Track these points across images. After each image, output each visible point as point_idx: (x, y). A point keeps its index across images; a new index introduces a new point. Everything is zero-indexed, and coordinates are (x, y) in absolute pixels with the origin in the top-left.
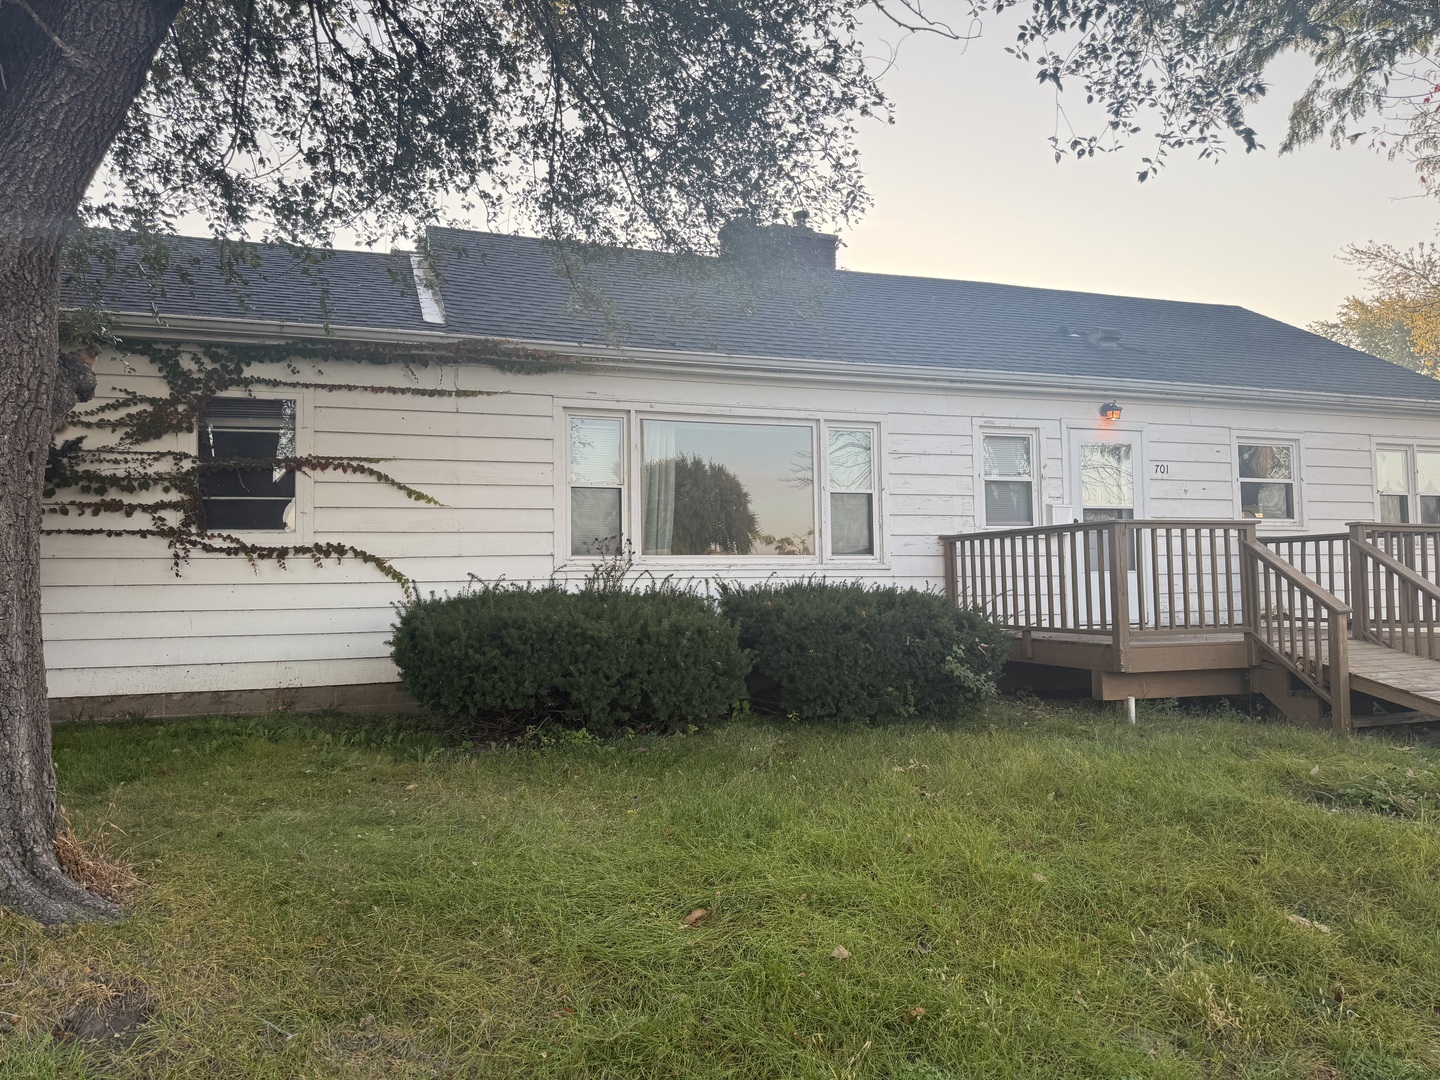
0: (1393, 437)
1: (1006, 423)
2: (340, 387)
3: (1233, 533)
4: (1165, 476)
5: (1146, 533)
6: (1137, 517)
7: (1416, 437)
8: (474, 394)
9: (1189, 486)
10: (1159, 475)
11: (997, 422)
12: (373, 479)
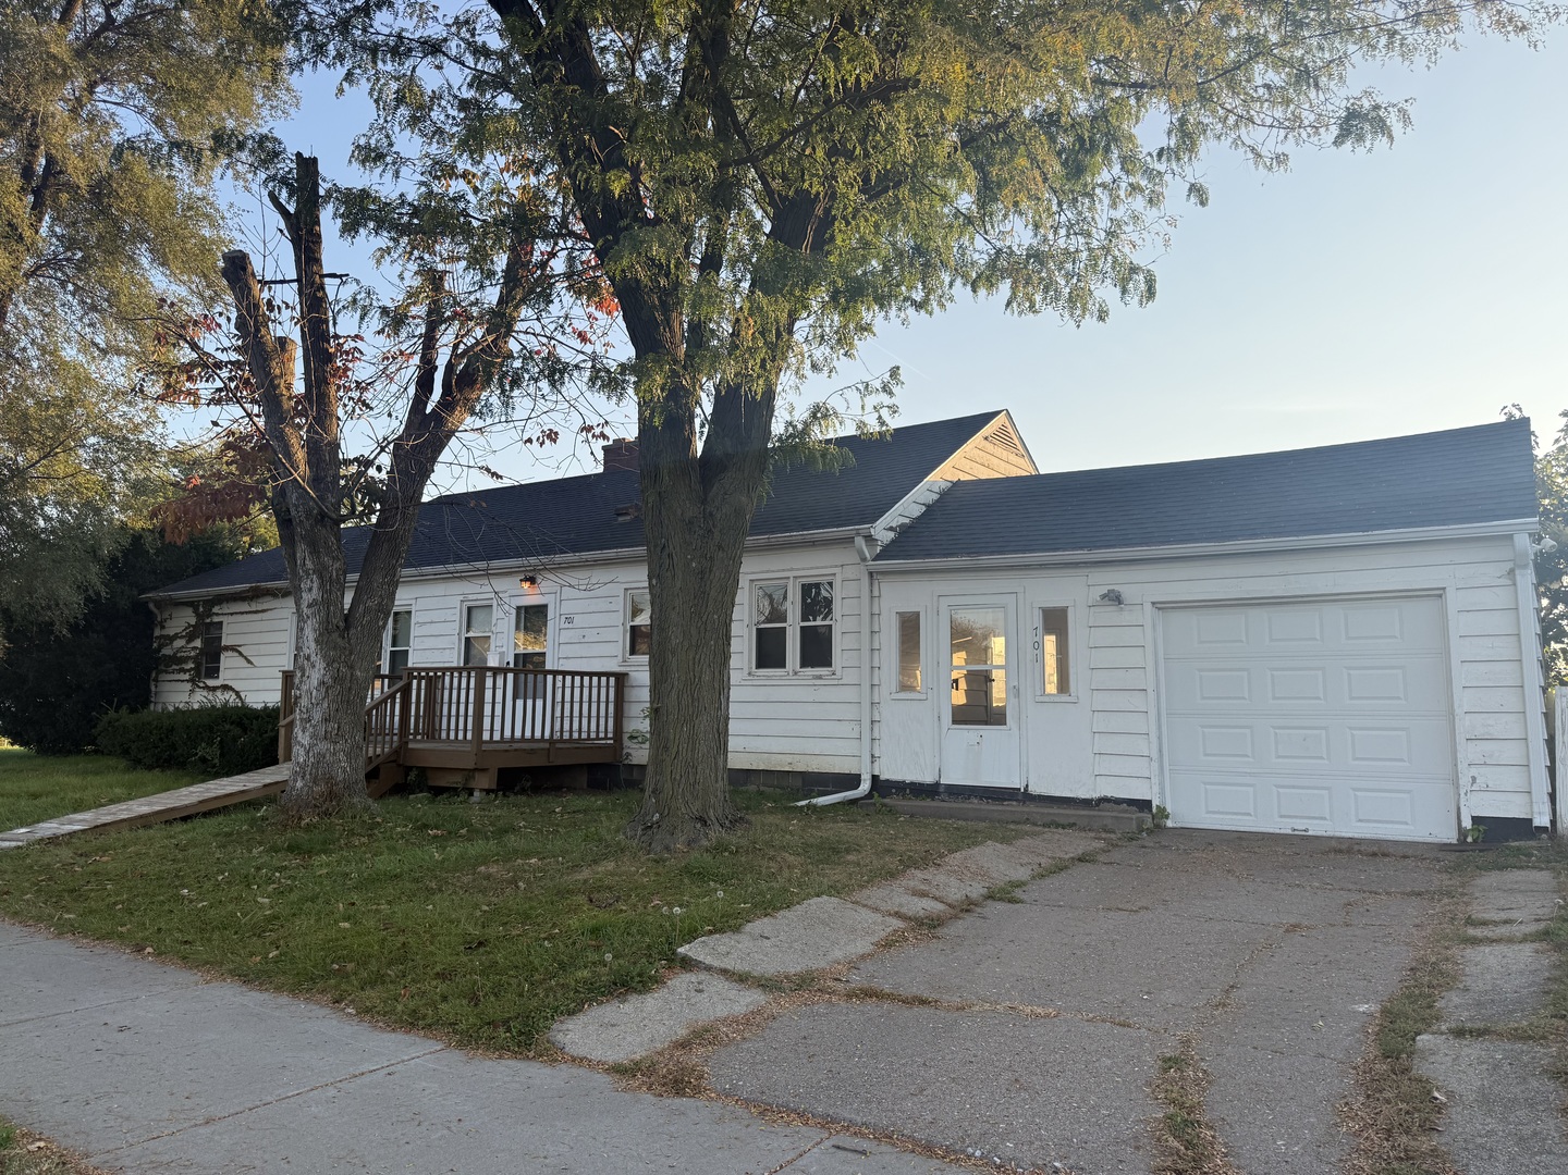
0: (767, 572)
1: (475, 597)
2: (236, 613)
3: (612, 680)
4: (570, 626)
5: (550, 678)
6: (548, 666)
7: (792, 570)
8: (267, 610)
9: (585, 632)
10: (567, 625)
11: (471, 597)
12: (237, 654)
